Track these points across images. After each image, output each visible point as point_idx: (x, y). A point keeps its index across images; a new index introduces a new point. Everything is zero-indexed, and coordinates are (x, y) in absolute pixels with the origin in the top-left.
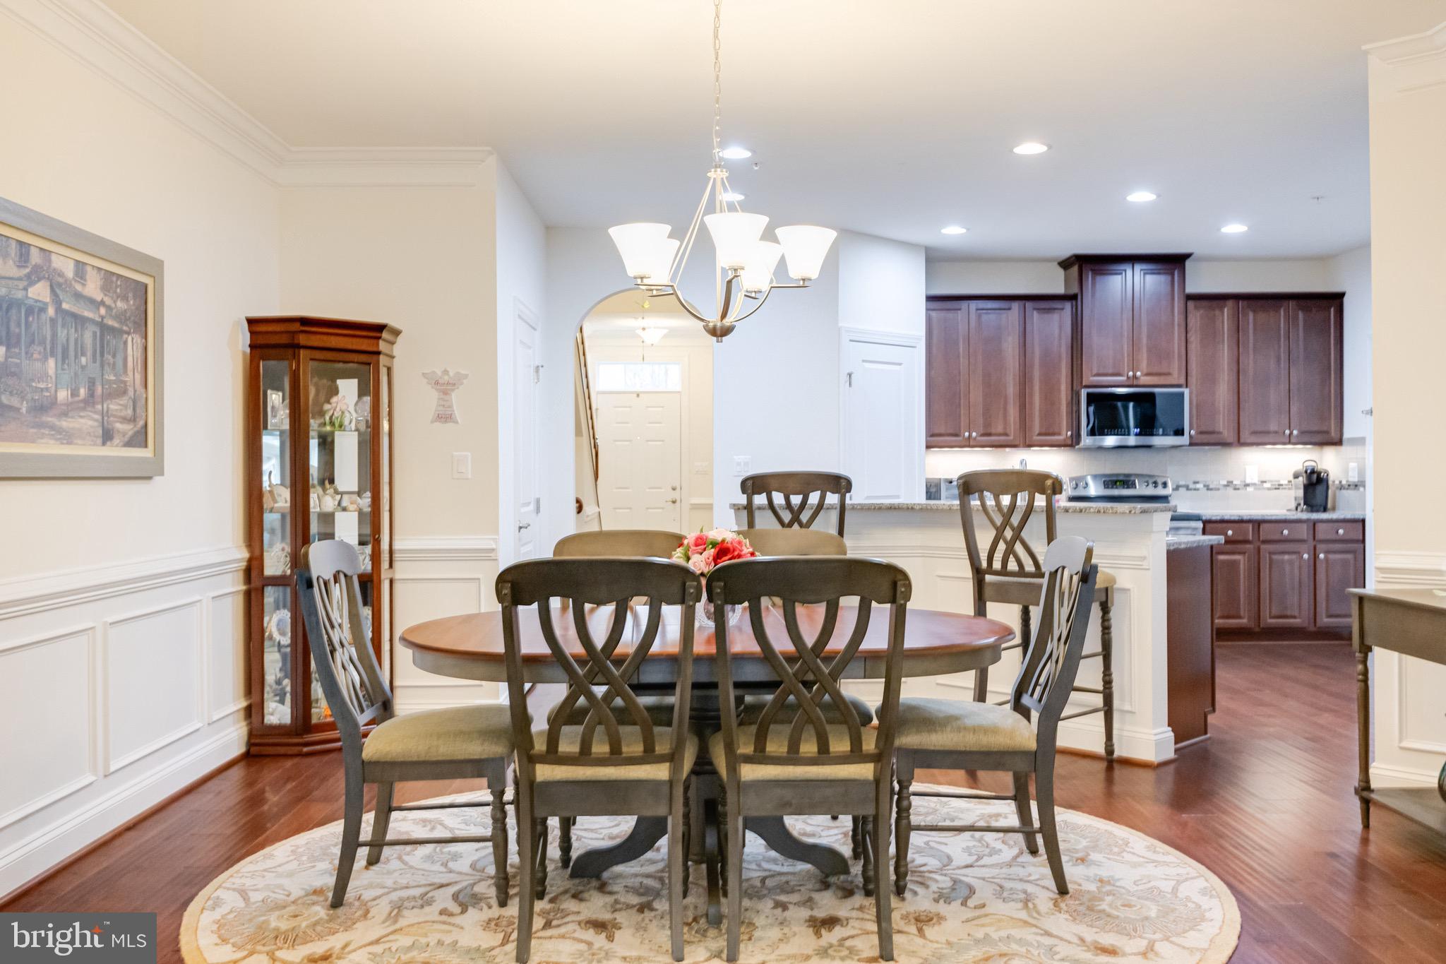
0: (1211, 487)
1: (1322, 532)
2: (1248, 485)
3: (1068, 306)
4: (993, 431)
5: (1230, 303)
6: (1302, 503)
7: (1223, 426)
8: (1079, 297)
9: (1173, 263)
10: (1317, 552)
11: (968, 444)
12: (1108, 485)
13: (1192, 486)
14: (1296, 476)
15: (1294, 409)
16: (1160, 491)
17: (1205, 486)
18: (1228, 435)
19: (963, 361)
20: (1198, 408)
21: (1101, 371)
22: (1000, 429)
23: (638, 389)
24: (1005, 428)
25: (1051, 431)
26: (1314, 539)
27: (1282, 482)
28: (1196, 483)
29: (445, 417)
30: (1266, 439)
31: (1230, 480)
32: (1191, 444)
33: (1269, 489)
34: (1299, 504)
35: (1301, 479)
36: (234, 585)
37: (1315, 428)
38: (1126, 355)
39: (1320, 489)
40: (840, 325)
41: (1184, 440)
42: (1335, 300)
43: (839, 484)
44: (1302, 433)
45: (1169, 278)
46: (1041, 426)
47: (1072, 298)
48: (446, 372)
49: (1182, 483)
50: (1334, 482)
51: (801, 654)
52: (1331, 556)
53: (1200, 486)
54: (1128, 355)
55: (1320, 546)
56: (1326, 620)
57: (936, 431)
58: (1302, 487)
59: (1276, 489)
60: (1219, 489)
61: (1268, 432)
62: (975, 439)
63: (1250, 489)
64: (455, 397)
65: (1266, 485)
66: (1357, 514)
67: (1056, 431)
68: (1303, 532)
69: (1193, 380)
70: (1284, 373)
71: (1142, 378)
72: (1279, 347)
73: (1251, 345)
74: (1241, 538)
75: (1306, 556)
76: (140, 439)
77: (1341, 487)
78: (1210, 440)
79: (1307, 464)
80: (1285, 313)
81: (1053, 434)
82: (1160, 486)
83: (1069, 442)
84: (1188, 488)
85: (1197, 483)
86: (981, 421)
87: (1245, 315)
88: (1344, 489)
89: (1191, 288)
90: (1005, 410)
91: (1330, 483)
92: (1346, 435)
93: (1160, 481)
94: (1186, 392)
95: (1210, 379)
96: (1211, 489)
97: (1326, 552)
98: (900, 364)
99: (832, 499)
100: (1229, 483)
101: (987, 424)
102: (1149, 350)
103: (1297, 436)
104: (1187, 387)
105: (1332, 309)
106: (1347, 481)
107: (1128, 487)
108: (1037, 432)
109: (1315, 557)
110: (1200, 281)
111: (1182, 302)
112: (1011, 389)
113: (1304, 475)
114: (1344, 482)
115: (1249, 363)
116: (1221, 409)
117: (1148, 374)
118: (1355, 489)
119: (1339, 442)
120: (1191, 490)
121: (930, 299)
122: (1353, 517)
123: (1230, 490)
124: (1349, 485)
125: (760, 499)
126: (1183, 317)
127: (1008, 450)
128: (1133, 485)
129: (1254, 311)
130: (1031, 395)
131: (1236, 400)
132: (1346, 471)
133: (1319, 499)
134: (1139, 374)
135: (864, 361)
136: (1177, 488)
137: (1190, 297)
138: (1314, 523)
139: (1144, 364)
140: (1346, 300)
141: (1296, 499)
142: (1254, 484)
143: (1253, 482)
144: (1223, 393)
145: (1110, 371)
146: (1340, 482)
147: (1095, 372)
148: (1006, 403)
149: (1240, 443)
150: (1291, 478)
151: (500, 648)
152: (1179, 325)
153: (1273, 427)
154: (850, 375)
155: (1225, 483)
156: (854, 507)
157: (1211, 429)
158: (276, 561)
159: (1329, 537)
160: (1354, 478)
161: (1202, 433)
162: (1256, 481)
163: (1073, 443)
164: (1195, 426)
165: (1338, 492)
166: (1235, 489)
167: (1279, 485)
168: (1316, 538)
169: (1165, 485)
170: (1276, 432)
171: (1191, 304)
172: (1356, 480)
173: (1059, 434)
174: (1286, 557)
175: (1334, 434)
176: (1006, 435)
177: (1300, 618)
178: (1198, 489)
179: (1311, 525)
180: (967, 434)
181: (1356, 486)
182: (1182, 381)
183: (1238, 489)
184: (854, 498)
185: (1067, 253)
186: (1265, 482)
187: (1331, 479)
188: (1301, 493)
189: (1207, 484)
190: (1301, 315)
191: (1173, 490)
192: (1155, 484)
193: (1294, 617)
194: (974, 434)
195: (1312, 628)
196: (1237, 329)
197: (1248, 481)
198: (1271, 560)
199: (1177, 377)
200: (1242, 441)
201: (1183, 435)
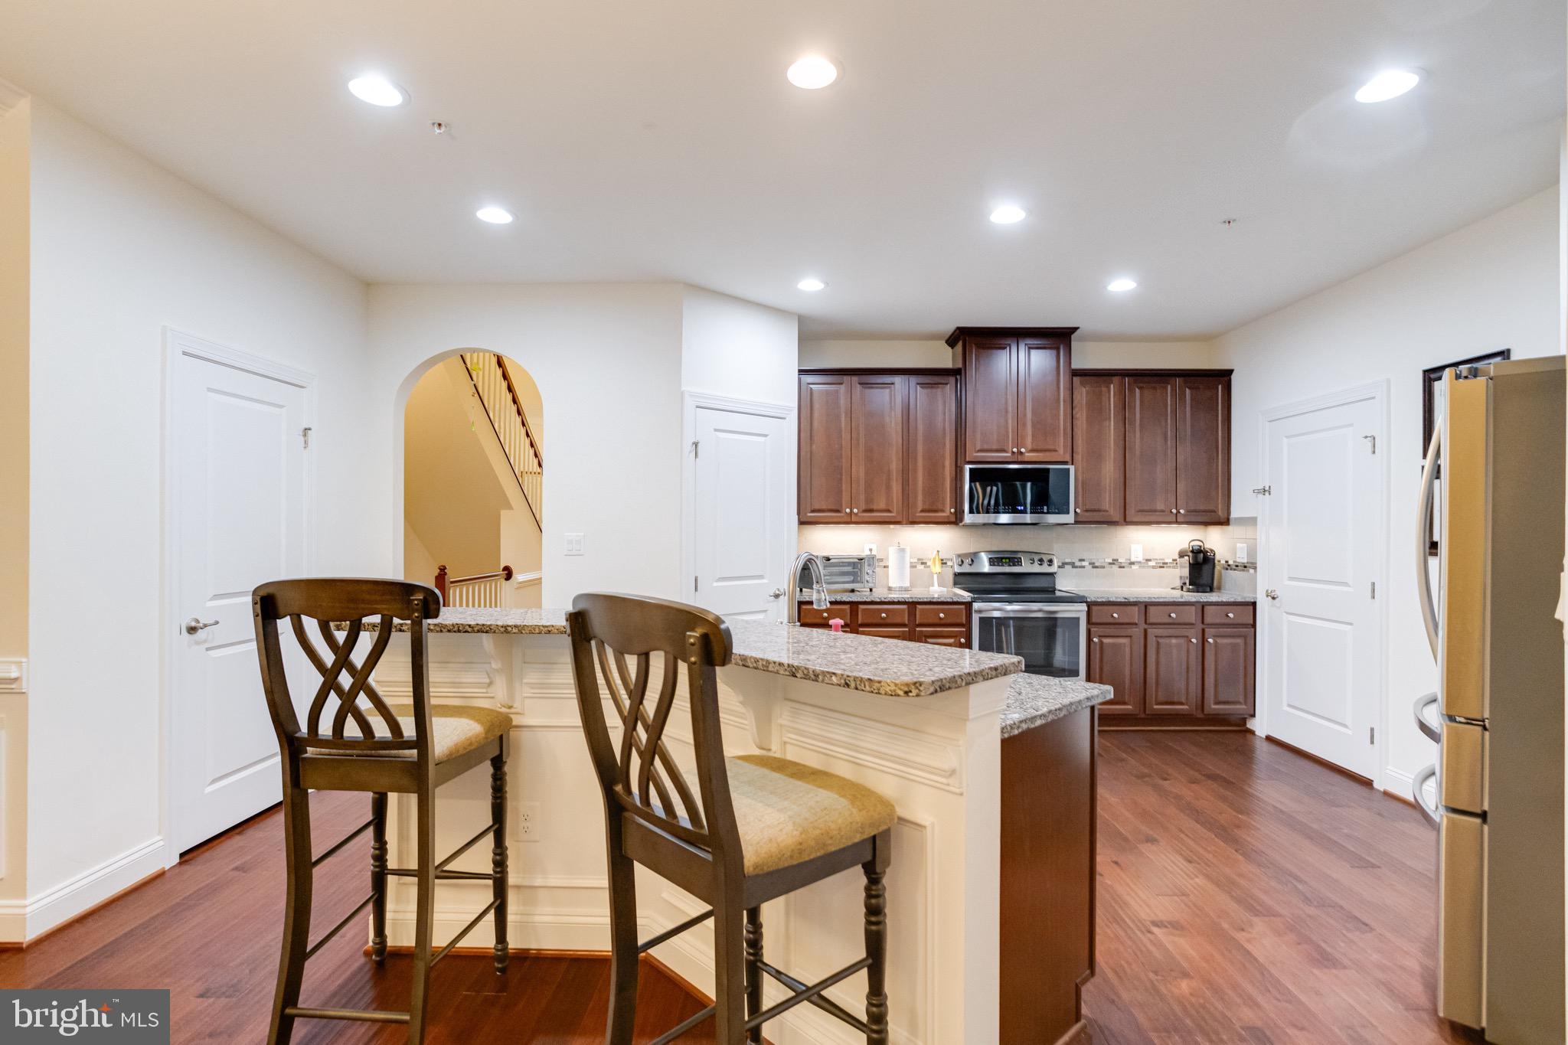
0: (1096, 565)
1: (1211, 616)
2: (1133, 563)
3: (952, 380)
4: (875, 507)
5: (1116, 379)
6: (1188, 582)
7: (1109, 503)
8: (963, 371)
9: (1058, 338)
10: (1206, 636)
11: (850, 521)
12: (994, 562)
13: (1078, 564)
14: (1182, 555)
15: (1181, 486)
16: (1045, 569)
17: (1090, 564)
18: (1115, 514)
19: (846, 436)
20: (1084, 487)
21: (986, 447)
22: (882, 506)
24: (887, 504)
25: (934, 508)
26: (1203, 623)
27: (1166, 561)
28: (1081, 560)
30: (1152, 518)
31: (1115, 558)
32: (1076, 522)
33: (1153, 567)
34: (1185, 584)
35: (1186, 558)
37: (1202, 507)
38: (1010, 430)
39: (1206, 568)
40: (683, 389)
41: (1069, 518)
42: (1224, 377)
44: (1188, 511)
45: (1054, 352)
46: (924, 502)
47: (955, 373)
49: (1067, 561)
50: (1219, 561)
52: (1219, 640)
53: (1085, 563)
54: (1013, 432)
55: (1209, 631)
56: (1213, 707)
57: (817, 507)
58: (1188, 565)
59: (1161, 567)
60: (1104, 567)
61: (1155, 511)
62: (856, 514)
63: (1134, 567)
65: (1151, 564)
66: (1248, 597)
67: (940, 507)
68: (1191, 615)
69: (1078, 457)
70: (1170, 452)
71: (1027, 454)
72: (1167, 425)
73: (1138, 422)
74: (1126, 620)
75: (1194, 640)
77: (1228, 567)
78: (1096, 518)
79: (1192, 544)
80: (1172, 390)
81: (936, 511)
82: (1046, 564)
83: (953, 519)
84: (1073, 565)
85: (1084, 560)
86: (862, 497)
87: (1132, 391)
88: (1231, 569)
89: (1076, 365)
90: (889, 488)
91: (1216, 562)
92: (1235, 513)
93: (1046, 558)
94: (1072, 468)
95: (1096, 456)
96: (1097, 567)
97: (1214, 636)
98: (766, 436)
100: (1114, 562)
101: (869, 500)
102: (1033, 426)
103: (1184, 515)
104: (1072, 464)
105: (1220, 387)
106: (1234, 562)
107: (1014, 565)
108: (919, 510)
109: (1204, 641)
110: (1086, 357)
111: (1068, 377)
112: (895, 465)
113: (1191, 554)
114: (1231, 562)
115: (1136, 439)
116: (1108, 488)
117: (1032, 451)
118: (1243, 570)
119: (1225, 522)
120: (1076, 567)
121: (801, 372)
122: (1243, 600)
123: (1115, 568)
124: (1237, 566)
126: (1068, 393)
127: (892, 526)
128: (1018, 562)
129: (1140, 388)
130: (915, 470)
131: (1122, 480)
132: (1234, 551)
133: (1205, 580)
134: (1023, 450)
135: (716, 430)
136: (1062, 566)
137: (1076, 373)
138: (1203, 606)
139: (1029, 440)
140: (1234, 377)
141: (1181, 577)
142: (1140, 562)
143: (1138, 560)
144: (1109, 470)
145: (994, 447)
146: (1227, 562)
147: (978, 448)
148: (889, 479)
149: (1126, 521)
150: (1176, 556)
152: (1064, 401)
153: (1160, 506)
154: (696, 444)
155: (1111, 561)
157: (1096, 507)
159: (1218, 621)
160: (1243, 558)
161: (1087, 511)
162: (1140, 559)
163: (956, 520)
164: (1080, 504)
165: (1223, 571)
166: (1120, 567)
167: (1164, 563)
168: (1205, 622)
169: (1051, 562)
170: (1163, 511)
171: (1076, 380)
172: (1245, 561)
173: (943, 511)
174: (1174, 641)
175: (1221, 513)
176: (889, 511)
177: (1187, 704)
178: (1084, 567)
179: (1200, 608)
180: (848, 510)
181: (1245, 567)
182: (1068, 458)
183: (1124, 567)
185: (950, 327)
186: (1150, 560)
187: (1217, 557)
188: (1186, 572)
189: (1093, 561)
190: (1188, 391)
191: (1059, 567)
192: (1041, 561)
193: (1182, 704)
194: (855, 511)
195: (1199, 715)
196: (1123, 406)
197: (1133, 560)
198: (1158, 643)
199: (1062, 453)
200: (1127, 520)
201: (1068, 512)
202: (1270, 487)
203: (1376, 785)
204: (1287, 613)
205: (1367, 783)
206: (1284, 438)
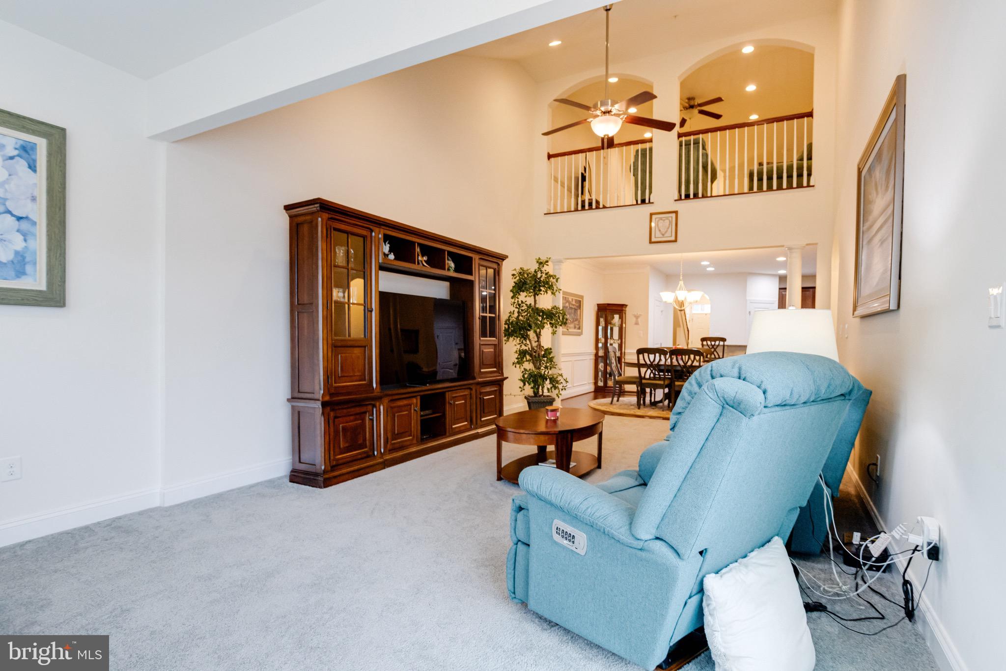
23: (706, 313)
29: (637, 324)
36: (593, 357)
40: (747, 298)
43: (724, 340)
48: (637, 314)
51: (685, 366)
64: (639, 320)
76: (579, 328)
99: (722, 343)
121: (780, 289)
125: (705, 343)
135: (755, 308)
151: (637, 362)
154: (750, 312)
156: (727, 346)
158: (601, 353)
184: (726, 343)
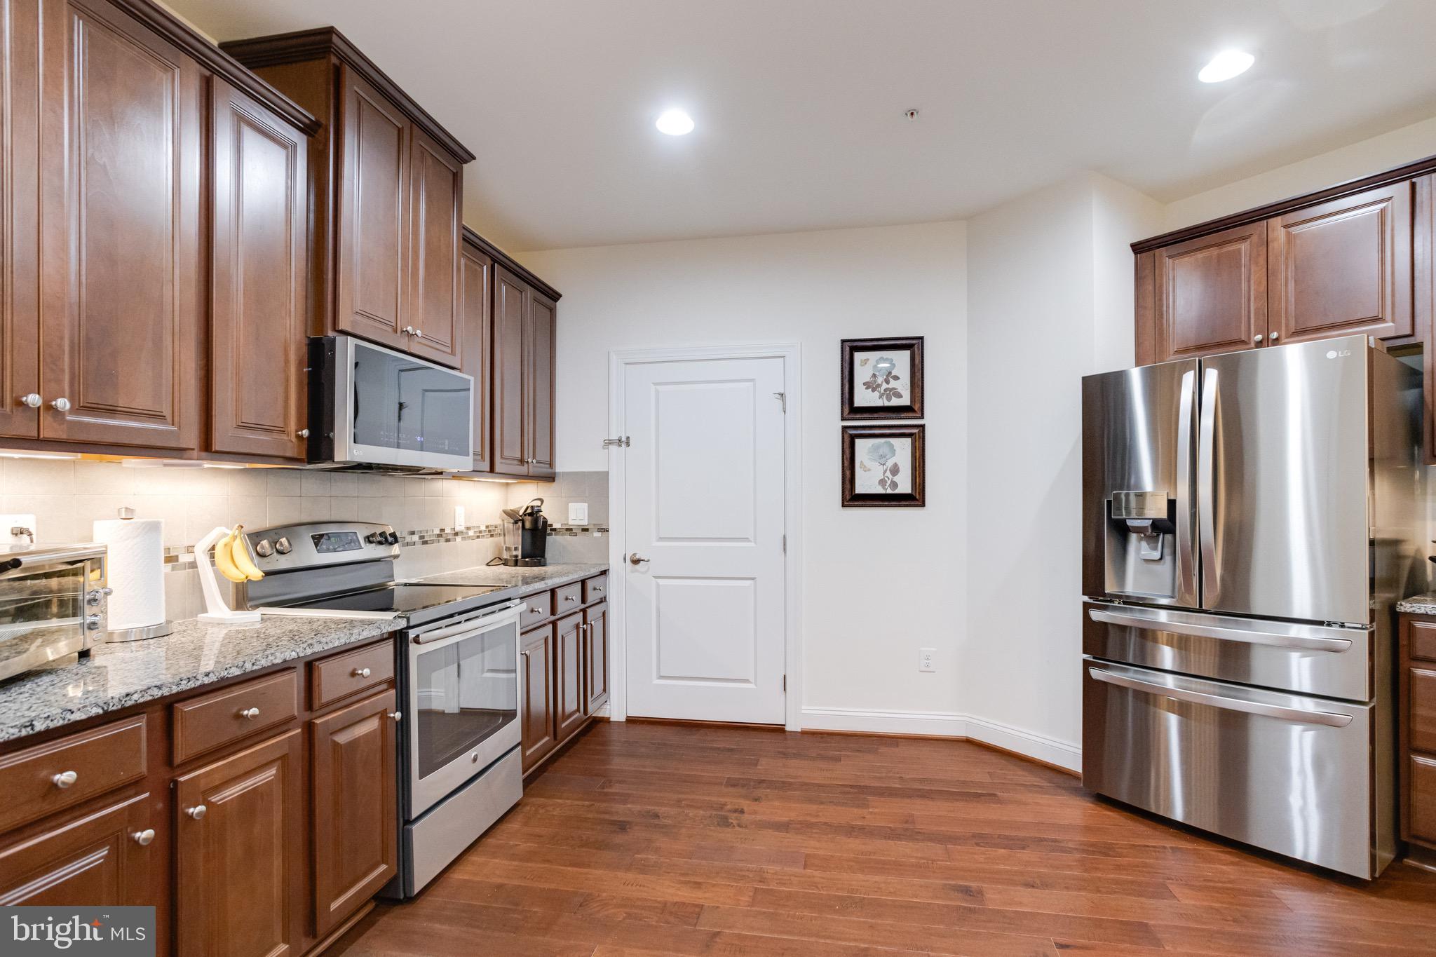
2: (456, 534)
3: (301, 140)
5: (489, 261)
6: (518, 553)
9: (453, 159)
15: (532, 428)
17: (420, 537)
22: (137, 395)
26: (583, 603)
28: (413, 533)
31: (442, 527)
33: (472, 538)
34: (515, 556)
35: (520, 523)
37: (544, 458)
38: (400, 290)
41: (465, 463)
42: (553, 301)
46: (242, 406)
47: (310, 129)
53: (416, 538)
55: (589, 612)
58: (522, 532)
59: (478, 537)
60: (433, 542)
63: (459, 539)
65: (471, 533)
66: (596, 567)
67: (274, 420)
68: (576, 596)
70: (526, 381)
72: (523, 344)
73: (504, 331)
77: (552, 531)
80: (525, 301)
83: (299, 452)
88: (557, 534)
96: (425, 543)
100: (442, 532)
102: (426, 294)
103: (534, 467)
111: (458, 231)
113: (525, 518)
114: (557, 526)
118: (590, 534)
119: (550, 478)
123: (443, 544)
124: (571, 529)
126: (458, 256)
128: (350, 542)
129: (505, 285)
131: (490, 410)
134: (417, 333)
138: (584, 581)
142: (462, 532)
143: (461, 529)
146: (550, 525)
147: (357, 305)
155: (438, 532)
160: (579, 520)
162: (462, 527)
163: (311, 456)
166: (448, 540)
167: (479, 532)
168: (586, 600)
172: (585, 523)
173: (281, 430)
176: (159, 419)
177: (579, 711)
178: (414, 544)
179: (582, 584)
181: (585, 530)
186: (470, 529)
188: (518, 542)
189: (423, 534)
193: (574, 713)
197: (457, 528)
198: (563, 639)
199: (455, 353)
200: (493, 469)
201: (468, 455)
202: (628, 438)
203: (788, 728)
204: (656, 577)
205: (779, 730)
206: (653, 387)
